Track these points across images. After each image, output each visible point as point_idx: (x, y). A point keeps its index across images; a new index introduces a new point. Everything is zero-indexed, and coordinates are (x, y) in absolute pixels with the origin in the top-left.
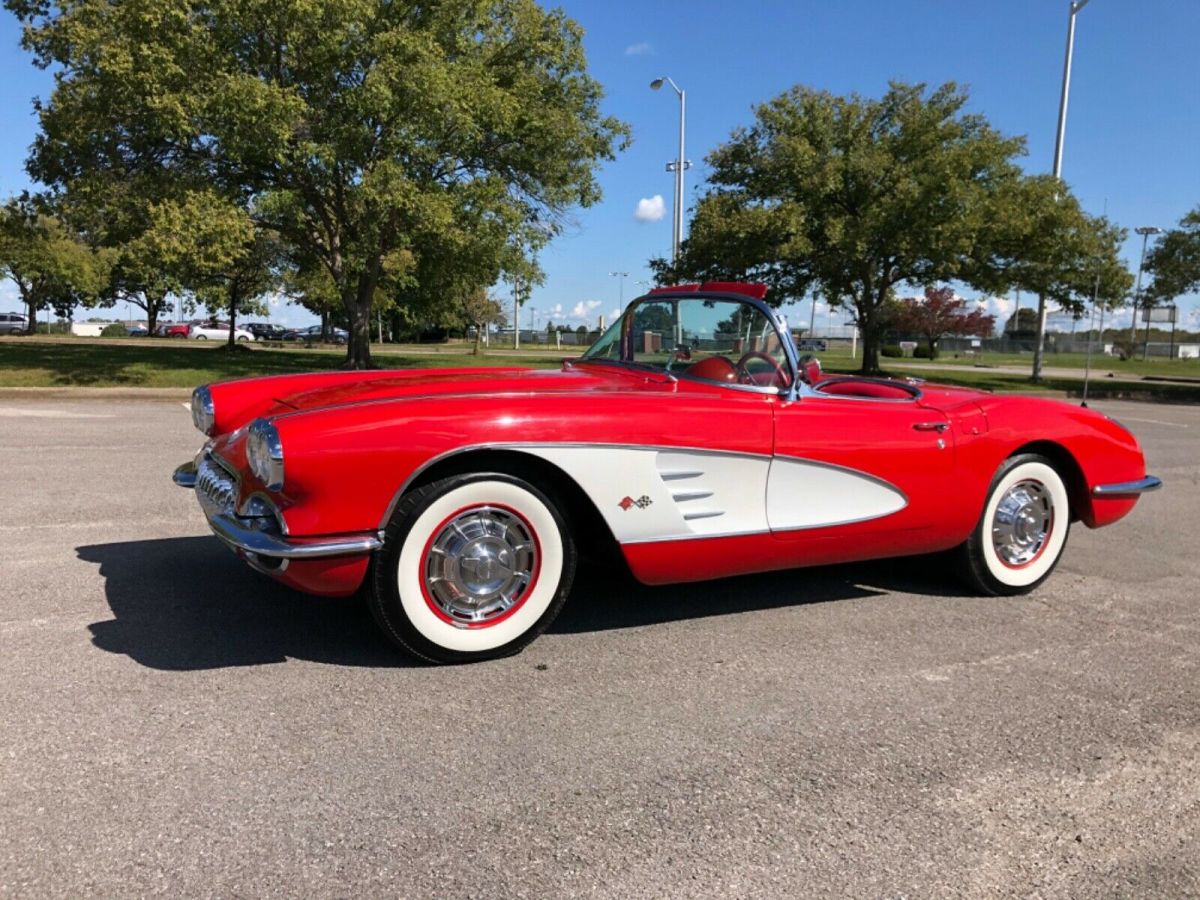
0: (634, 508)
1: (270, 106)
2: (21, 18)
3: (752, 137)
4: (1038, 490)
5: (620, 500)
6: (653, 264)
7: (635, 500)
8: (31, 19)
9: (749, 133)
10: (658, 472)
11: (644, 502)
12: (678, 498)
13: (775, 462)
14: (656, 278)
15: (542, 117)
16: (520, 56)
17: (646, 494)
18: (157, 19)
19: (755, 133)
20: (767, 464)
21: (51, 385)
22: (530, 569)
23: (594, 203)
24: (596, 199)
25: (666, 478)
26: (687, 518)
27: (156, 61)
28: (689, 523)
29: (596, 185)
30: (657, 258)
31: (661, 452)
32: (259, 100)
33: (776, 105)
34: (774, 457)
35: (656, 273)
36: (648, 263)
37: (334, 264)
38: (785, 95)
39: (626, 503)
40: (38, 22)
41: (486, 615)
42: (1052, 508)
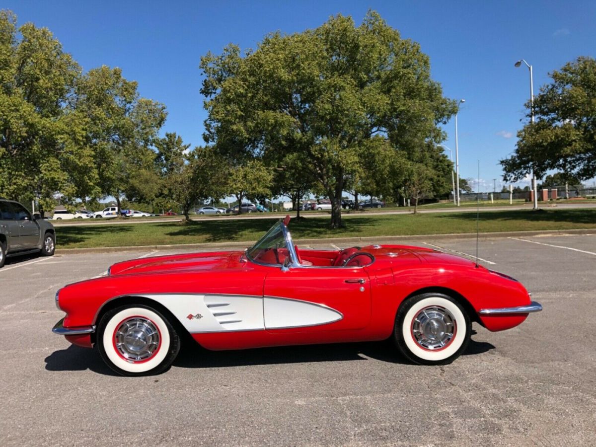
0: (195, 319)
1: (276, 121)
2: (206, 96)
3: (552, 89)
4: (443, 311)
5: (188, 316)
6: (502, 162)
7: (194, 315)
8: (210, 96)
9: (550, 87)
10: (205, 304)
11: (199, 316)
12: (215, 315)
13: (265, 299)
14: (505, 169)
15: (404, 105)
16: (396, 77)
17: (200, 313)
18: (232, 95)
19: (554, 86)
20: (261, 300)
21: (204, 242)
22: (158, 341)
23: (443, 141)
24: (444, 139)
25: (209, 306)
26: (221, 323)
27: (233, 111)
28: (222, 325)
29: (444, 132)
30: (504, 159)
31: (206, 295)
32: (271, 120)
33: (565, 70)
34: (263, 297)
35: (504, 166)
36: (499, 162)
37: (324, 181)
38: (569, 64)
39: (190, 317)
40: (213, 96)
41: (142, 358)
42: (455, 321)
